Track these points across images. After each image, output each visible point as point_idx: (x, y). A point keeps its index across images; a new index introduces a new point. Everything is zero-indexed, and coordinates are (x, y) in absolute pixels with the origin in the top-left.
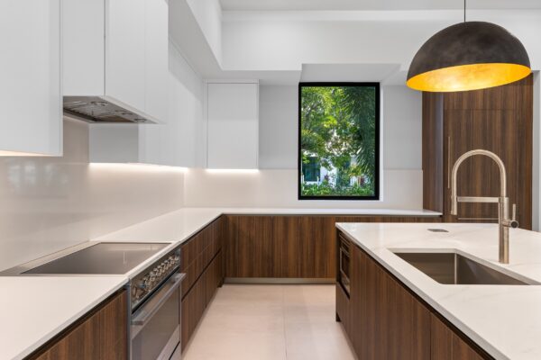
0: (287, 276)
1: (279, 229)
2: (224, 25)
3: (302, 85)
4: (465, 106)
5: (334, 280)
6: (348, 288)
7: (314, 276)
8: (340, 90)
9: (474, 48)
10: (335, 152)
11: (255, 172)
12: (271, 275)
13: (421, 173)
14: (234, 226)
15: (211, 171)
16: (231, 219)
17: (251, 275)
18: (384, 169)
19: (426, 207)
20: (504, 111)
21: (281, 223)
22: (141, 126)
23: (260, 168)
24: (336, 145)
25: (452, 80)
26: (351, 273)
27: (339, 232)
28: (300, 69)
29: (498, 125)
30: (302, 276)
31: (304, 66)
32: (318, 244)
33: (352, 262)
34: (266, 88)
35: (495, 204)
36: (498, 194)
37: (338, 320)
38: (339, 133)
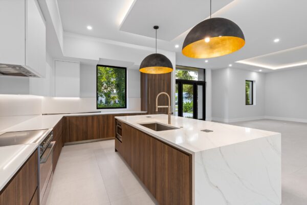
0: (93, 139)
1: (90, 120)
2: (64, 37)
3: (98, 65)
4: (153, 78)
5: (114, 137)
6: (121, 140)
7: (104, 137)
8: (112, 69)
9: (160, 62)
10: (105, 91)
11: (78, 99)
12: (87, 139)
13: (140, 99)
14: (69, 121)
15: (56, 98)
16: (68, 118)
17: (77, 140)
18: (129, 97)
19: (142, 110)
20: (164, 80)
21: (91, 119)
22: (31, 78)
23: (81, 97)
24: (105, 88)
25: (152, 70)
26: (123, 134)
27: (116, 119)
28: (98, 60)
29: (162, 85)
30: (99, 138)
31: (100, 59)
32: (106, 125)
33: (123, 130)
34: (83, 65)
35: (167, 108)
36: (168, 105)
37: (116, 151)
38: (107, 84)
